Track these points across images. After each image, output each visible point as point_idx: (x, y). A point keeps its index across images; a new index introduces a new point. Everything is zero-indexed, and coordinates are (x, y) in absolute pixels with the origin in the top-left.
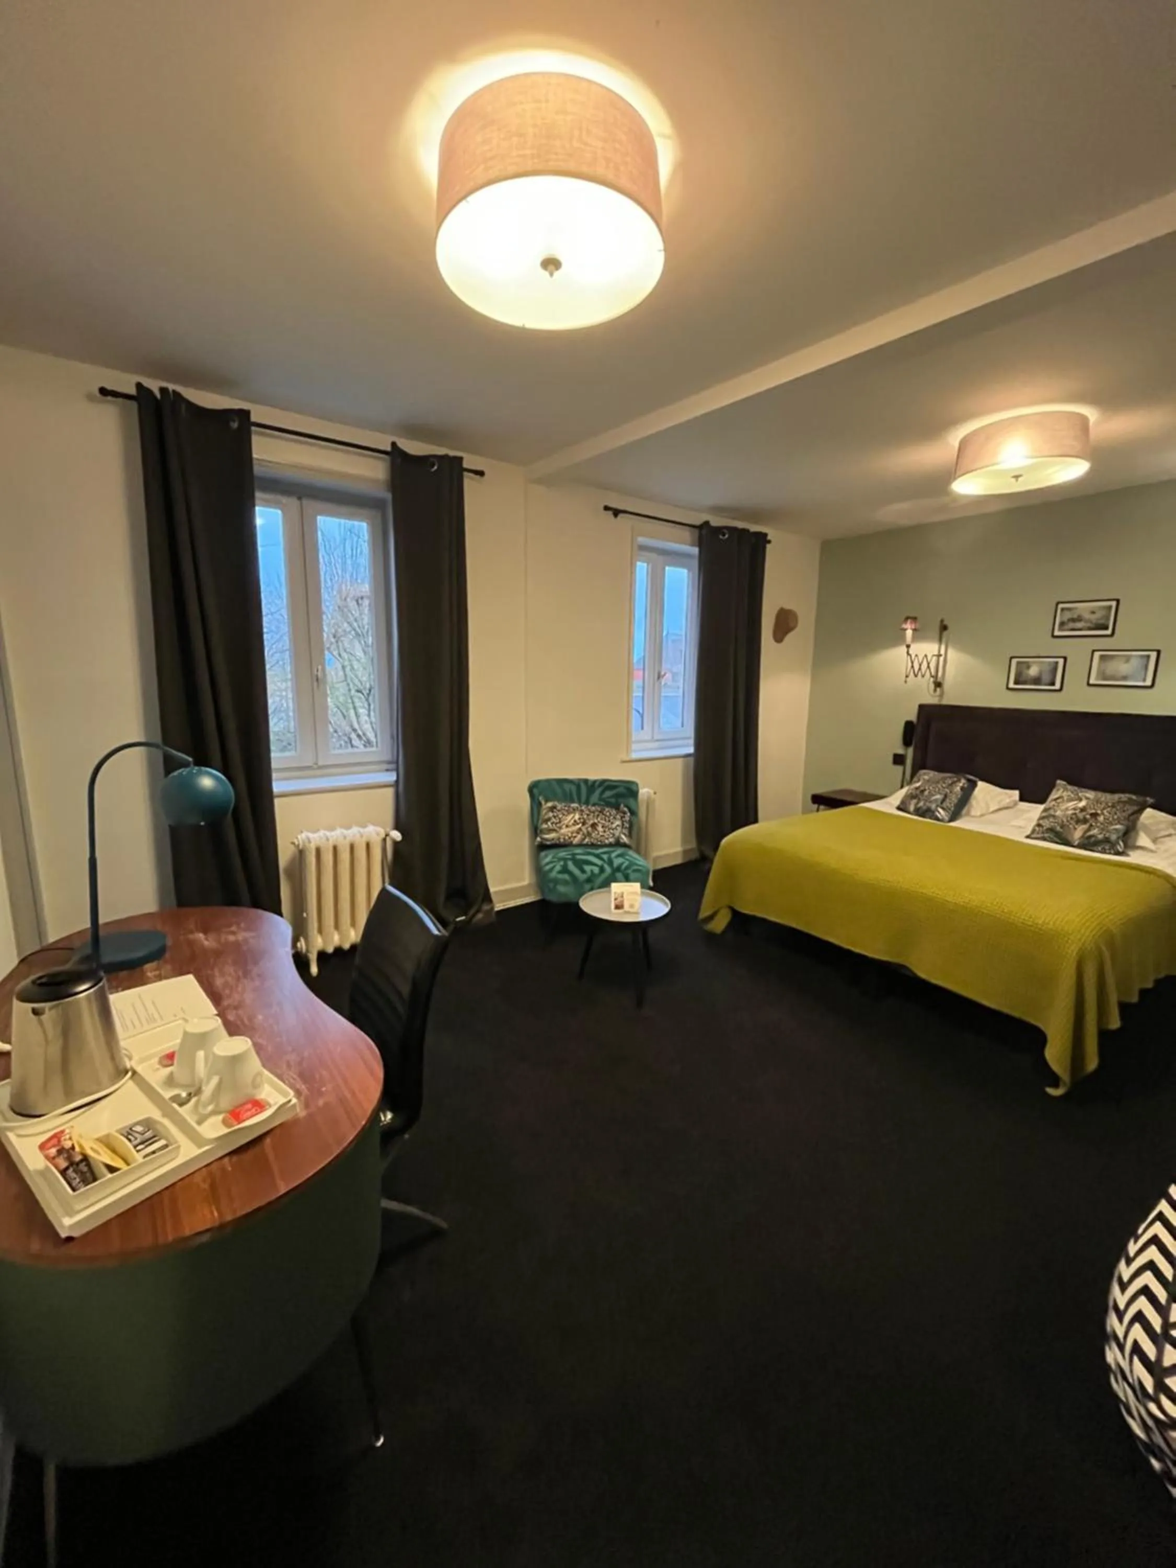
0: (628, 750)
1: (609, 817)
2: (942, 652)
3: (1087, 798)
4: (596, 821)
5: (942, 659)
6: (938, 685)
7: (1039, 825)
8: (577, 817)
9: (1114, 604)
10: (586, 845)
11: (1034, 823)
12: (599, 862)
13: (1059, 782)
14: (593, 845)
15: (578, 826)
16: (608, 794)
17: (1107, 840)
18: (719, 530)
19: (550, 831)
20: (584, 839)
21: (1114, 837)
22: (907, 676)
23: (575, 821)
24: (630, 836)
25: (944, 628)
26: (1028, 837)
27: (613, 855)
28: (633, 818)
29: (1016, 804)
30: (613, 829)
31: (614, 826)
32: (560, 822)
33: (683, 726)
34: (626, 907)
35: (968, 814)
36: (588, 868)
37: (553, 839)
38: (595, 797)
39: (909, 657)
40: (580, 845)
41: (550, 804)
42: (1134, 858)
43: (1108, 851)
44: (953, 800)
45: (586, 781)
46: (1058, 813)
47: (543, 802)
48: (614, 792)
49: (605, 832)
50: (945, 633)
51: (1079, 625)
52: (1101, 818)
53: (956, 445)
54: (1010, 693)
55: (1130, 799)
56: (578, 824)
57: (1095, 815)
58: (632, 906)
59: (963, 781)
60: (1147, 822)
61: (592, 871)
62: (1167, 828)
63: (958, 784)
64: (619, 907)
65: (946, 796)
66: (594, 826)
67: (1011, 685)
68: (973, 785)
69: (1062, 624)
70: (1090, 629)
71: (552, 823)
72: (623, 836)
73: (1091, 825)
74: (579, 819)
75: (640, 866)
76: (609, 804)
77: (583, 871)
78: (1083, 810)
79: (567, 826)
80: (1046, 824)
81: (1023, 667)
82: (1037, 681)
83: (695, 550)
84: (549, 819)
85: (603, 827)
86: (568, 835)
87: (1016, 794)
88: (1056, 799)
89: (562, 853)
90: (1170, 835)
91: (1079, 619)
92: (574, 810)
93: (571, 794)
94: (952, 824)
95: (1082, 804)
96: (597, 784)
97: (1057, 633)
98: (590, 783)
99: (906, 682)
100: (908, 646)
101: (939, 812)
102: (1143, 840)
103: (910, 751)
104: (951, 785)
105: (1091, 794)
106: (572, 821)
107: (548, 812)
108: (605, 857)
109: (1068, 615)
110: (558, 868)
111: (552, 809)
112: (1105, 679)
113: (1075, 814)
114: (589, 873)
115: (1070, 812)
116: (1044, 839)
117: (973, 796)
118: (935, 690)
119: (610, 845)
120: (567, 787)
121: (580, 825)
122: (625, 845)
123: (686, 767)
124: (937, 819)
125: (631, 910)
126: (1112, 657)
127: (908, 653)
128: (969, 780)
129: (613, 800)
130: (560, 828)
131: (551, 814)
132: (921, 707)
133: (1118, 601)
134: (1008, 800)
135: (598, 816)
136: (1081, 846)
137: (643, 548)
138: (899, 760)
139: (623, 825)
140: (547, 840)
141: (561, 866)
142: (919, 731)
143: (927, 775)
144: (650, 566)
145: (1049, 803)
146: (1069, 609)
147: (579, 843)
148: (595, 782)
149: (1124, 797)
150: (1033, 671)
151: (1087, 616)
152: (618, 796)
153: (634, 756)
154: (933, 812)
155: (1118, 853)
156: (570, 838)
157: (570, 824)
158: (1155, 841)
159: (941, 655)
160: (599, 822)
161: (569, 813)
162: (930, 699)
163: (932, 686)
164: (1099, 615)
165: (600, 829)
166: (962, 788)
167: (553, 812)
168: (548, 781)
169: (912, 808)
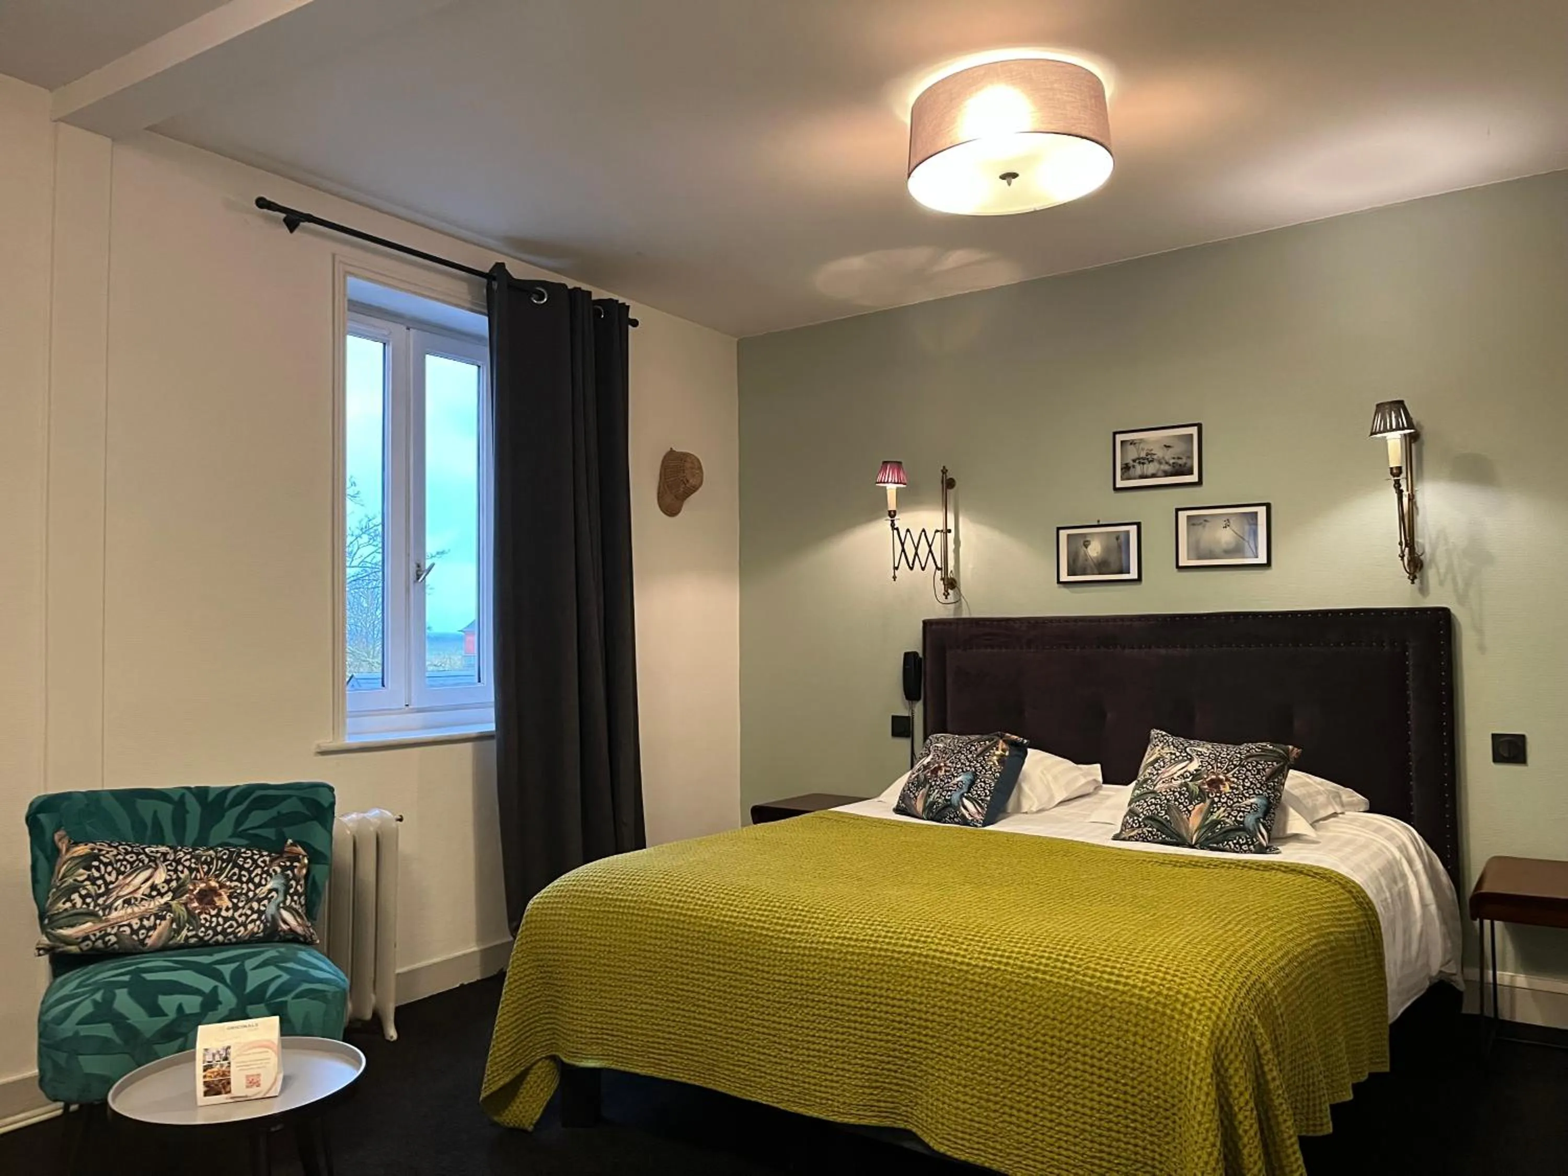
0: (337, 726)
1: (250, 872)
2: (951, 526)
3: (1200, 755)
4: (213, 884)
5: (951, 536)
6: (951, 584)
7: (1131, 813)
8: (160, 877)
9: (1194, 431)
10: (185, 947)
11: (1126, 809)
12: (206, 984)
13: (1154, 732)
14: (203, 945)
15: (161, 901)
16: (258, 817)
17: (1240, 827)
18: (527, 288)
19: (76, 917)
20: (178, 932)
21: (1250, 820)
22: (896, 568)
23: (153, 887)
24: (310, 912)
25: (949, 484)
26: (1116, 838)
27: (249, 964)
28: (320, 871)
29: (1097, 788)
30: (259, 901)
31: (264, 890)
32: (108, 892)
33: (479, 681)
34: (238, 1086)
35: (1018, 809)
36: (169, 1003)
37: (86, 938)
38: (224, 828)
39: (895, 532)
40: (163, 949)
41: (82, 850)
42: (1288, 854)
43: (1245, 847)
44: (988, 781)
45: (201, 793)
46: (1160, 786)
47: (63, 847)
48: (273, 812)
49: (236, 908)
50: (951, 492)
51: (1151, 468)
52: (1226, 789)
53: (908, 120)
54: (1065, 591)
55: (1263, 750)
56: (162, 895)
57: (1215, 784)
58: (253, 1082)
59: (1001, 745)
60: (1296, 792)
61: (180, 1008)
62: (1329, 803)
63: (994, 751)
64: (212, 1089)
65: (975, 775)
66: (207, 897)
67: (1064, 577)
68: (1019, 753)
69: (1126, 468)
70: (1167, 474)
71: (83, 898)
72: (286, 915)
73: (1213, 802)
74: (167, 882)
75: (321, 981)
76: (256, 843)
77: (155, 1011)
78: (1196, 776)
79: (127, 902)
80: (1143, 810)
81: (1078, 543)
82: (1102, 566)
83: (480, 323)
84: (75, 889)
85: (230, 897)
86: (130, 925)
87: (1096, 770)
88: (1152, 764)
89: (106, 973)
90: (1335, 815)
91: (1148, 459)
92: (153, 859)
93: (157, 823)
94: (990, 828)
95: (1194, 766)
96: (230, 797)
97: (1120, 484)
98: (211, 797)
99: (895, 578)
100: (892, 514)
101: (965, 808)
102: (1296, 823)
103: (919, 707)
104: (982, 754)
105: (1205, 748)
106: (145, 888)
107: (77, 866)
108: (227, 970)
109: (1132, 453)
110: (86, 1008)
111: (87, 862)
112: (1199, 558)
113: (1186, 785)
114: (172, 1015)
115: (1176, 783)
116: (1145, 840)
117: (1021, 776)
118: (946, 595)
119: (252, 940)
120: (146, 809)
121: (167, 898)
122: (293, 938)
123: (479, 761)
124: (965, 822)
125: (252, 1092)
126: (1205, 519)
127: (893, 525)
128: (1012, 744)
129: (269, 833)
130: (109, 908)
131: (82, 874)
132: (926, 623)
133: (1199, 426)
134: (1083, 781)
135: (222, 870)
136: (1202, 844)
137: (360, 308)
138: (901, 727)
139: (288, 887)
140: (67, 941)
141: (95, 1003)
142: (928, 667)
143: (942, 741)
144: (389, 349)
145: (1144, 772)
146: (1132, 443)
147: (160, 944)
148: (227, 790)
149: (1254, 747)
150: (1095, 550)
151: (1159, 453)
152: (278, 822)
153: (350, 741)
154: (957, 808)
155: (1262, 850)
156: (134, 932)
157: (139, 895)
158: (1313, 824)
159: (950, 531)
160: (222, 886)
161: (136, 870)
162: (941, 610)
163: (940, 586)
164: (1178, 448)
165: (224, 901)
166: (1001, 759)
167: (88, 868)
168: (93, 797)
169: (919, 806)
